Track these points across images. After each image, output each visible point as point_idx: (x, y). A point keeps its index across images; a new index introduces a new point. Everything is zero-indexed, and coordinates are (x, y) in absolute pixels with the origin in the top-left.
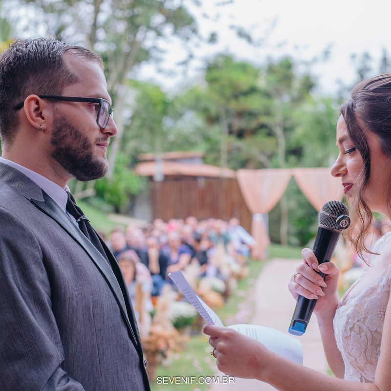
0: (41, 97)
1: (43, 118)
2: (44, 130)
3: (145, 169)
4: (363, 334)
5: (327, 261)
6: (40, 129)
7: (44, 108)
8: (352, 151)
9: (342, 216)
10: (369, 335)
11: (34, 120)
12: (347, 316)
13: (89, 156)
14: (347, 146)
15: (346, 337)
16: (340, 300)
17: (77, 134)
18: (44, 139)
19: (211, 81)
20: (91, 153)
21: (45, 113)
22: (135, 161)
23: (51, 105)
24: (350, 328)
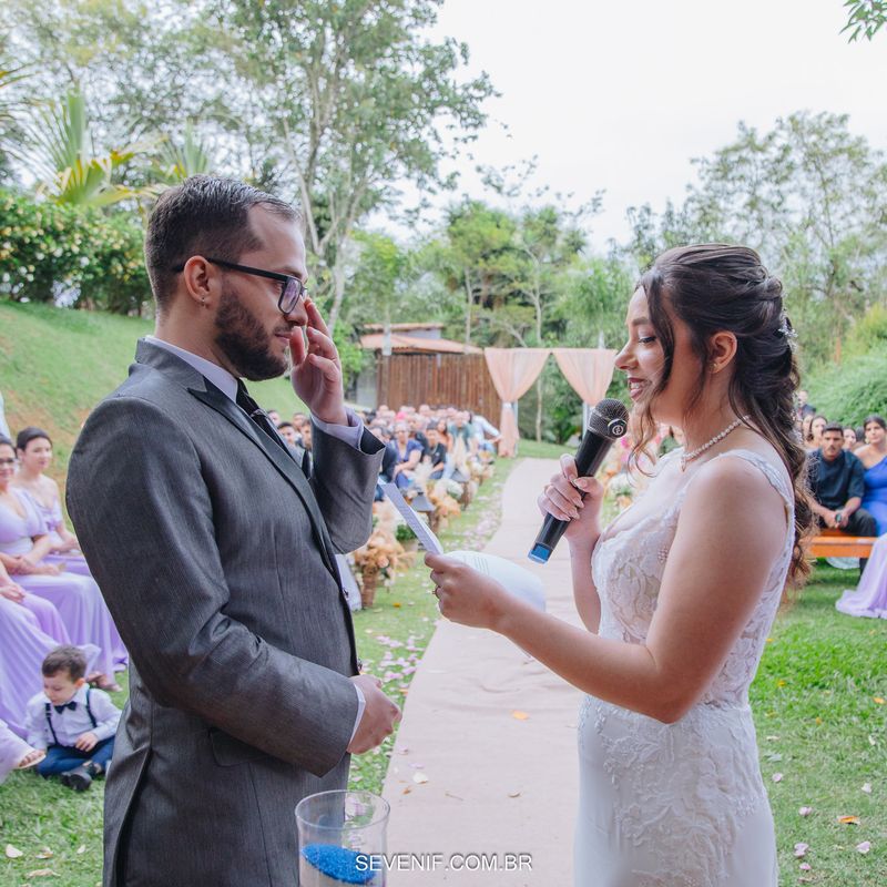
0: (209, 260)
1: (208, 290)
2: (208, 306)
3: (370, 342)
4: (635, 579)
5: (590, 476)
6: (202, 304)
7: (212, 276)
8: (650, 340)
9: (617, 420)
10: (643, 580)
11: (195, 290)
12: (617, 552)
13: (264, 350)
14: (642, 333)
15: (612, 580)
16: (603, 530)
17: (250, 320)
18: (207, 317)
19: (454, 236)
20: (267, 346)
21: (213, 283)
22: (359, 332)
23: (221, 273)
24: (618, 570)
